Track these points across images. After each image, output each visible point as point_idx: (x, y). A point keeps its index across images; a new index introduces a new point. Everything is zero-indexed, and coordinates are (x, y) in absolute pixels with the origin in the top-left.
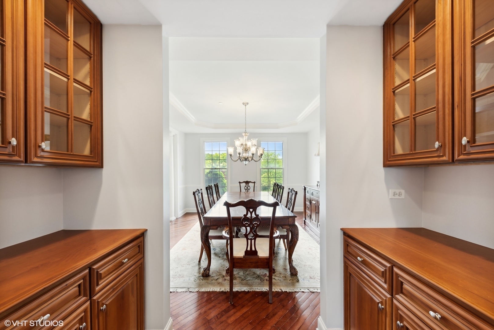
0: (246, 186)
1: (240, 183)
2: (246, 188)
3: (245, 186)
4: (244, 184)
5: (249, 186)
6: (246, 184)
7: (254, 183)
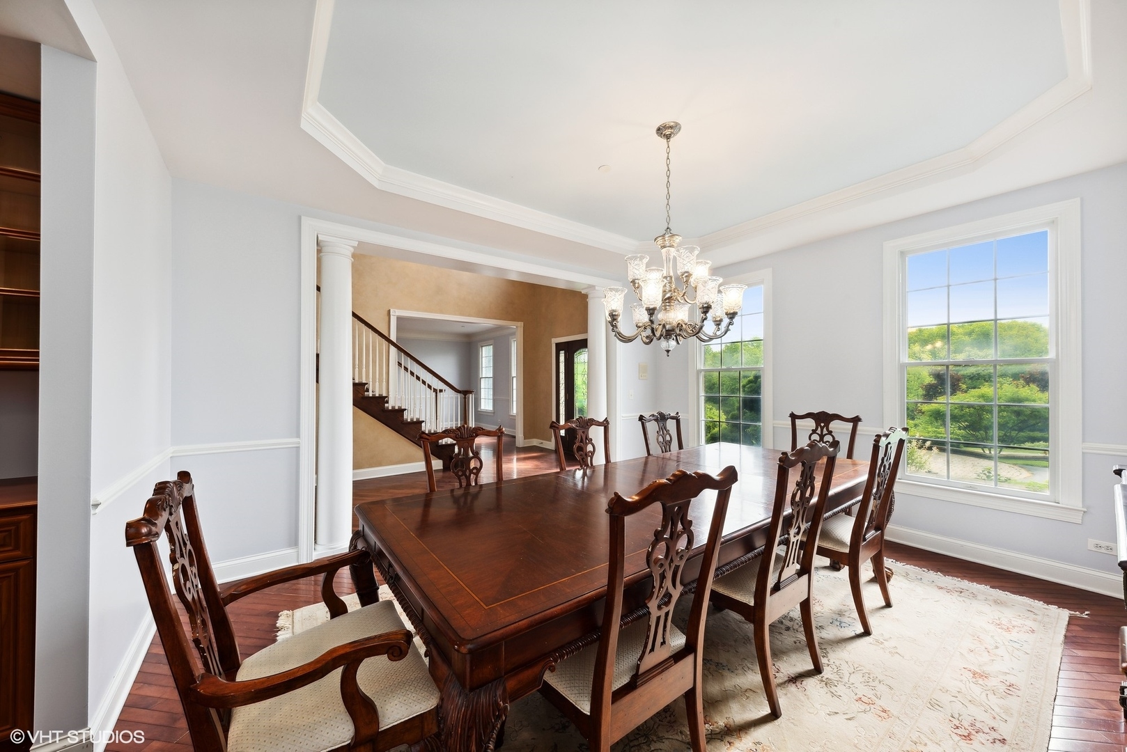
0: (819, 431)
1: (794, 417)
2: (816, 437)
3: (814, 432)
4: (811, 423)
5: (830, 433)
6: (818, 425)
7: (856, 420)
